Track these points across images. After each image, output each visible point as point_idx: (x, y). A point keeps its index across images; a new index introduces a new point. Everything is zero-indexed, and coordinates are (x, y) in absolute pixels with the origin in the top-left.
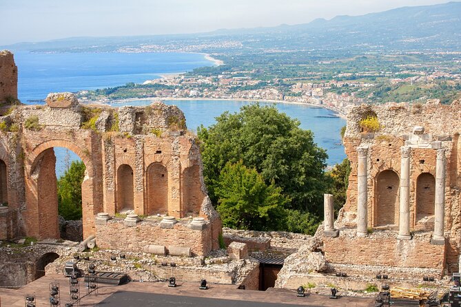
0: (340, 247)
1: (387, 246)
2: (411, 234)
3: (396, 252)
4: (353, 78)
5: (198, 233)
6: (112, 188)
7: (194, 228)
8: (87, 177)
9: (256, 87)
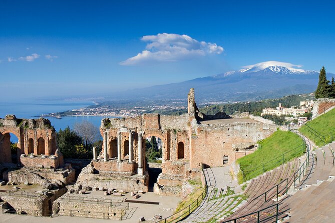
0: (99, 165)
1: (113, 164)
2: (122, 161)
3: (117, 166)
4: (139, 108)
5: (53, 160)
6: (27, 146)
7: (52, 159)
8: (19, 142)
9: (108, 112)
